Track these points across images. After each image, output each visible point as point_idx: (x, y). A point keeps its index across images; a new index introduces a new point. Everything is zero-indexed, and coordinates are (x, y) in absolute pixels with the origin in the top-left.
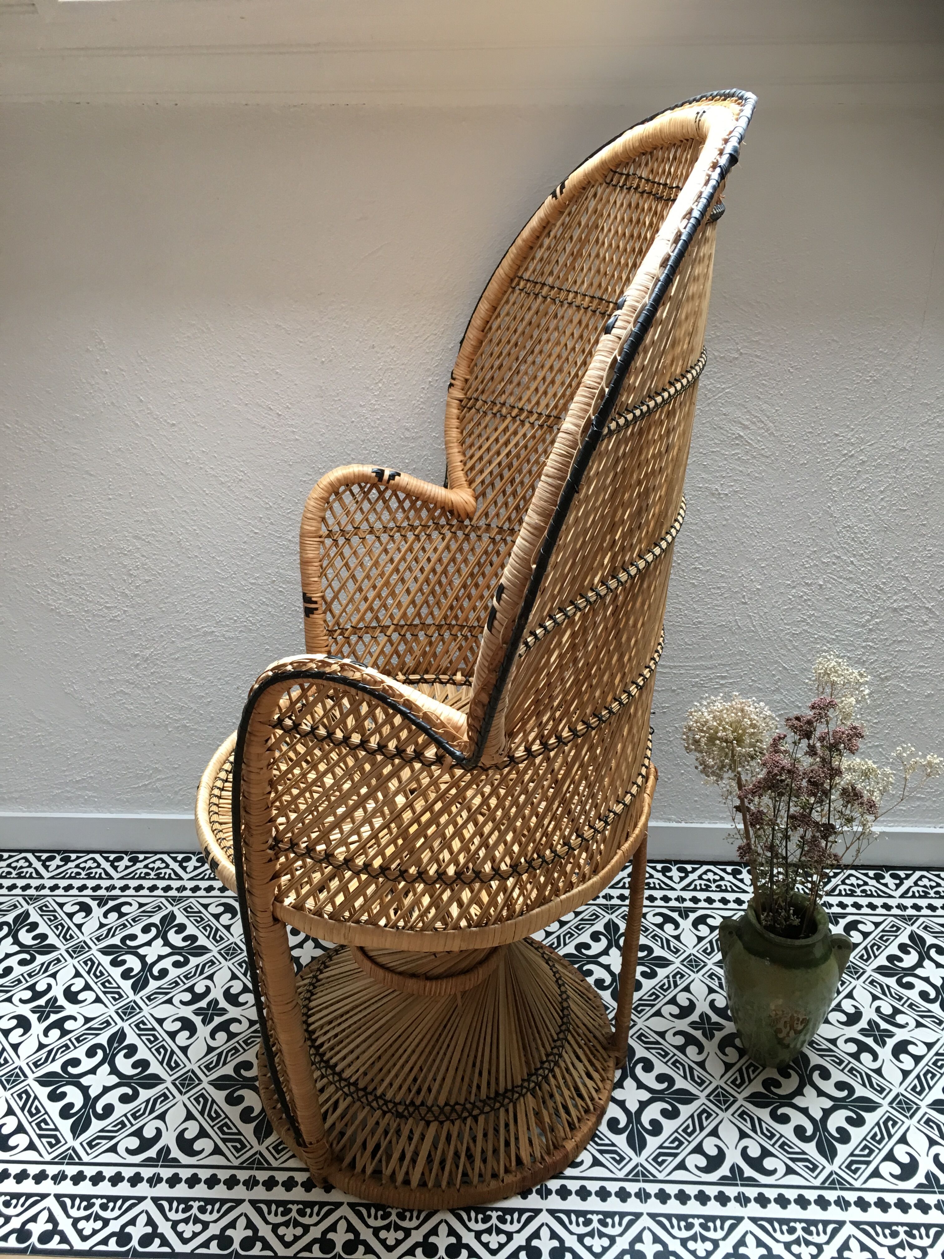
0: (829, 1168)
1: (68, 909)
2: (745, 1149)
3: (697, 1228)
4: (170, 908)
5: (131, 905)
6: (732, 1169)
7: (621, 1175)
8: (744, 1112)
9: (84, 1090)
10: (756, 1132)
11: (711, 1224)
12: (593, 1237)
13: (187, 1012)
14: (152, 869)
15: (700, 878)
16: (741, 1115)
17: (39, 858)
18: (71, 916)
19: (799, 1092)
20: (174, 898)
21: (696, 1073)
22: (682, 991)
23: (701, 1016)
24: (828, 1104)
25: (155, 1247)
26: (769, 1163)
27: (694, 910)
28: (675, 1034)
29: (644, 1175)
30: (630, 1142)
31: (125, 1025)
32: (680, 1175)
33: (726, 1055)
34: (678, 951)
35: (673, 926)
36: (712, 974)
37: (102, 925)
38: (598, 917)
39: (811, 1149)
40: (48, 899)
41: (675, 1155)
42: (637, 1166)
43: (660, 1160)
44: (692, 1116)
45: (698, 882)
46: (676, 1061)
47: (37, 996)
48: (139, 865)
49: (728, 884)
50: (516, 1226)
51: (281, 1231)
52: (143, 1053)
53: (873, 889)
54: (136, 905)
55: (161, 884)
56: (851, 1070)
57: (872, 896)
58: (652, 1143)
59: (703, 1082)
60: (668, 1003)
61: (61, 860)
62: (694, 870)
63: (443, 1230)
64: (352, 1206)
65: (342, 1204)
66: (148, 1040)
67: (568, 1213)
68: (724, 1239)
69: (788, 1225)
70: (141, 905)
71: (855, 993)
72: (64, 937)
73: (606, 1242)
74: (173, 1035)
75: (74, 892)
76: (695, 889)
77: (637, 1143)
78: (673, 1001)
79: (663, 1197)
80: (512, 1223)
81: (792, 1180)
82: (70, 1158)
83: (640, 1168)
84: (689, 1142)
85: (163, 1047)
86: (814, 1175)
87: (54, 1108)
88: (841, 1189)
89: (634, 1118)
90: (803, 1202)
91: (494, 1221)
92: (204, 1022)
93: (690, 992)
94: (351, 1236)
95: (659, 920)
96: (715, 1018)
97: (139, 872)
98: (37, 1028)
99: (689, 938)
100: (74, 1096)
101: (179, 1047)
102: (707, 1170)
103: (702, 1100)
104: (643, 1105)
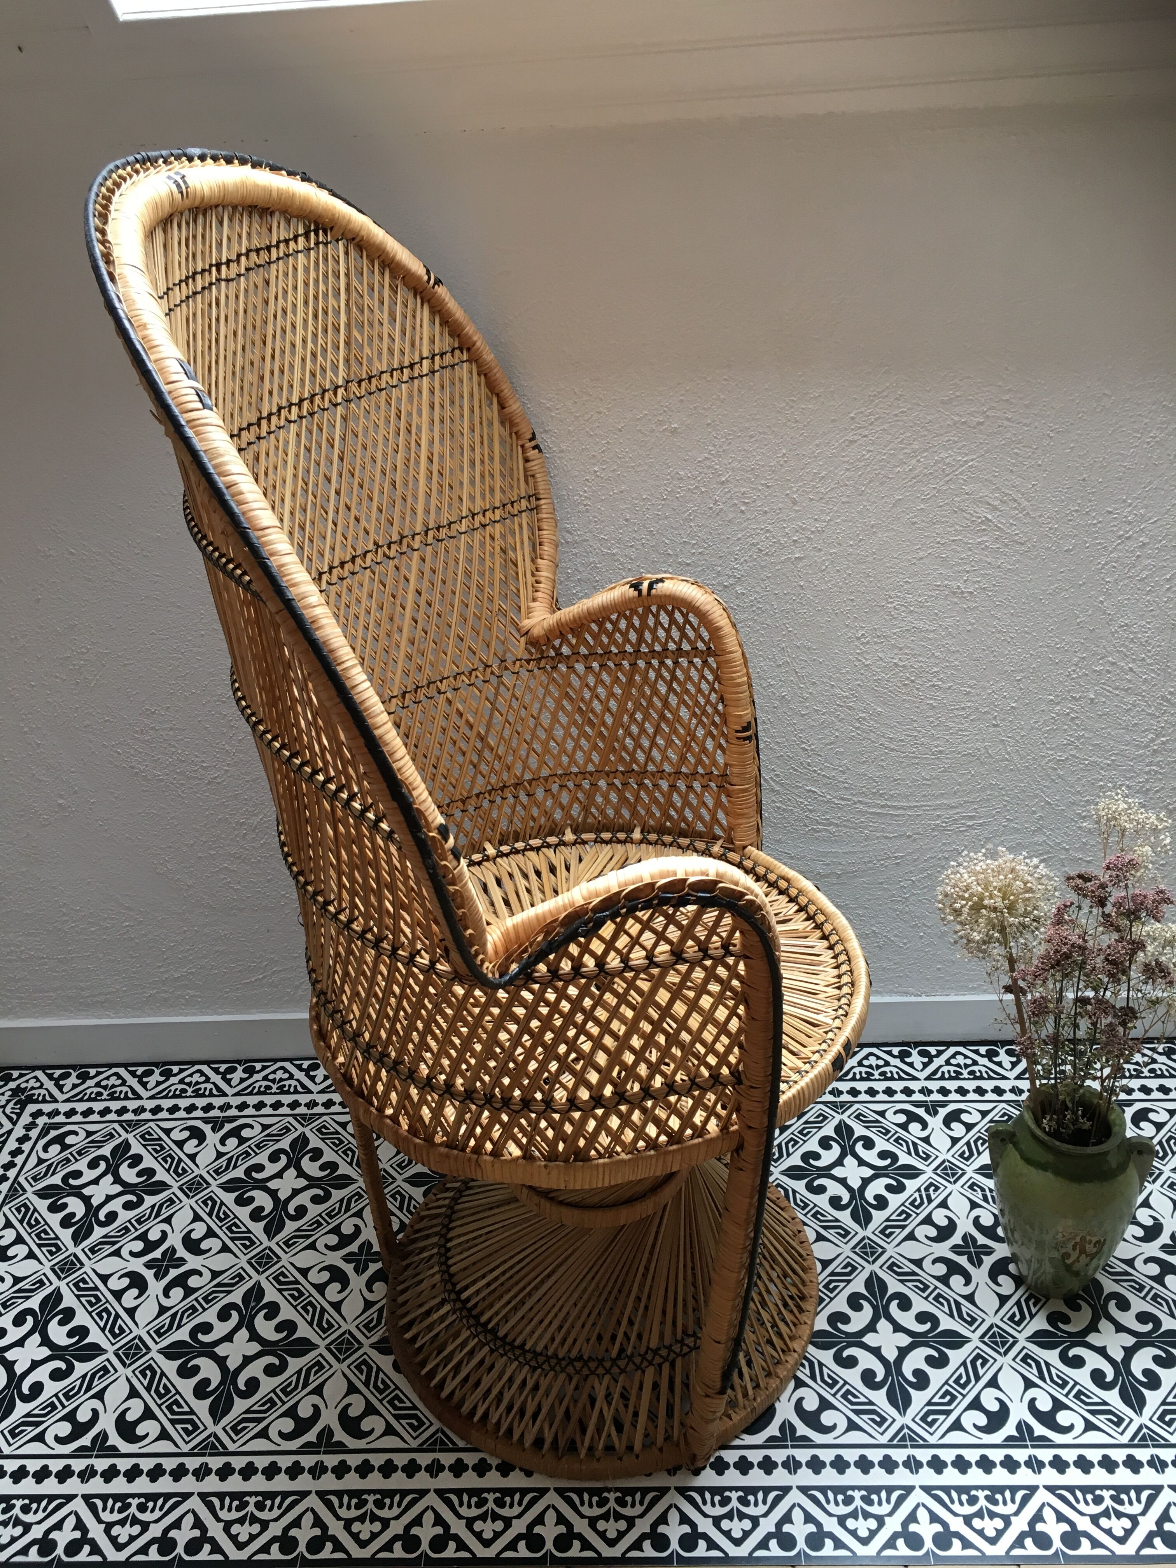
0: (1137, 1421)
1: (177, 1135)
2: (1032, 1401)
3: (982, 1503)
4: (301, 1129)
5: (252, 1127)
6: (1019, 1427)
7: (884, 1439)
8: (1027, 1356)
9: (221, 1361)
10: (1044, 1381)
11: (999, 1497)
12: (856, 1518)
13: (335, 1259)
14: (273, 1081)
15: (948, 1062)
16: (1024, 1360)
17: (133, 1074)
18: (180, 1144)
19: (1093, 1327)
20: (303, 1116)
21: (964, 1310)
22: (938, 1206)
23: (964, 1237)
24: (1130, 1341)
25: (327, 1552)
26: (1063, 1418)
27: (944, 1104)
28: (934, 1262)
29: (912, 1439)
30: (892, 1399)
31: (262, 1278)
32: (956, 1437)
33: (999, 1285)
34: (928, 1156)
35: (919, 1126)
36: (974, 1184)
37: (220, 1155)
38: (825, 1118)
39: (1113, 1397)
40: (151, 1124)
41: (948, 1413)
42: (902, 1428)
43: (929, 1419)
44: (964, 1363)
45: (945, 1069)
46: (939, 1295)
47: (150, 1246)
48: (257, 1077)
49: (983, 1069)
50: (762, 1509)
51: (478, 1526)
52: (287, 1313)
53: (1164, 1068)
54: (258, 1128)
55: (287, 1099)
56: (1155, 1298)
57: (1162, 1076)
58: (919, 1398)
59: (974, 1320)
60: (923, 1222)
61: (161, 1074)
62: (940, 1053)
63: (674, 1517)
64: (560, 1492)
65: (548, 1490)
66: (292, 1296)
67: (823, 1490)
68: (1017, 1513)
69: (1093, 1493)
70: (265, 1127)
71: (1152, 1201)
72: (176, 1172)
73: (873, 1524)
74: (321, 1288)
75: (181, 1114)
76: (942, 1078)
77: (899, 1400)
78: (928, 1220)
79: (937, 1465)
80: (756, 1504)
81: (1093, 1437)
82: (212, 1447)
83: (906, 1431)
84: (964, 1396)
85: (310, 1303)
86: (1120, 1430)
87: (186, 1387)
88: (1154, 1446)
89: (894, 1368)
90: (1109, 1465)
91: (735, 1503)
92: (356, 1270)
93: (947, 1208)
94: (562, 1529)
95: (902, 1118)
96: (981, 1240)
97: (257, 1085)
98: (155, 1287)
99: (940, 1140)
100: (209, 1369)
101: (331, 1303)
102: (989, 1429)
103: (974, 1343)
104: (903, 1352)
